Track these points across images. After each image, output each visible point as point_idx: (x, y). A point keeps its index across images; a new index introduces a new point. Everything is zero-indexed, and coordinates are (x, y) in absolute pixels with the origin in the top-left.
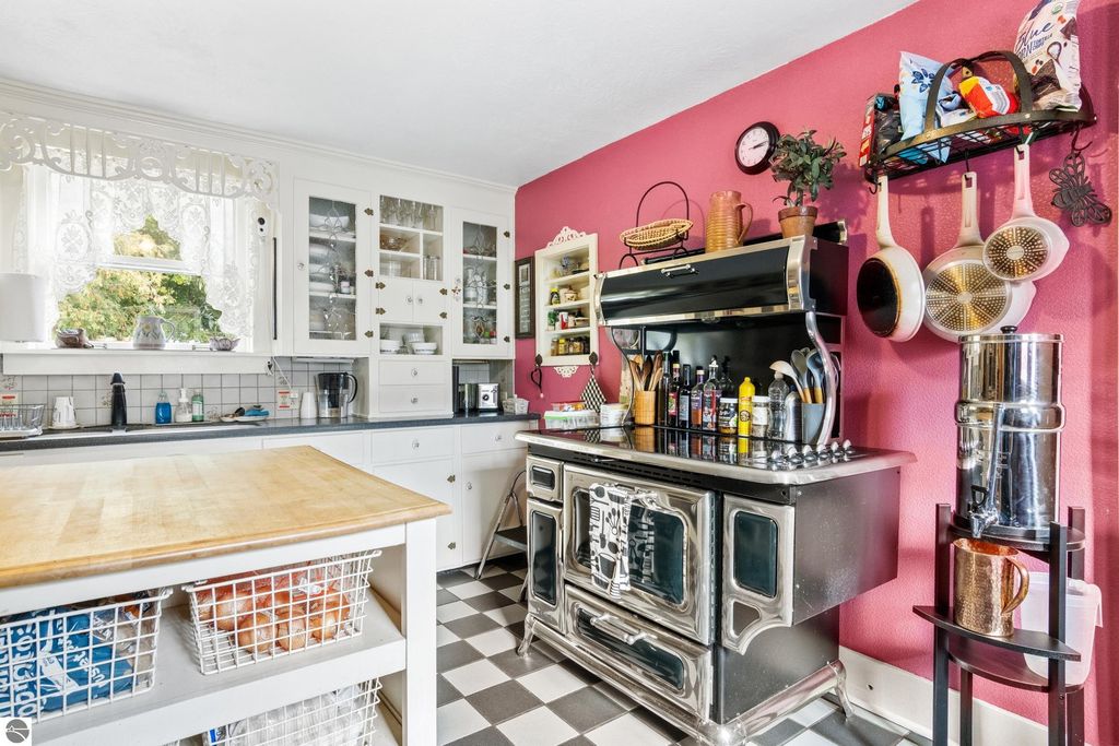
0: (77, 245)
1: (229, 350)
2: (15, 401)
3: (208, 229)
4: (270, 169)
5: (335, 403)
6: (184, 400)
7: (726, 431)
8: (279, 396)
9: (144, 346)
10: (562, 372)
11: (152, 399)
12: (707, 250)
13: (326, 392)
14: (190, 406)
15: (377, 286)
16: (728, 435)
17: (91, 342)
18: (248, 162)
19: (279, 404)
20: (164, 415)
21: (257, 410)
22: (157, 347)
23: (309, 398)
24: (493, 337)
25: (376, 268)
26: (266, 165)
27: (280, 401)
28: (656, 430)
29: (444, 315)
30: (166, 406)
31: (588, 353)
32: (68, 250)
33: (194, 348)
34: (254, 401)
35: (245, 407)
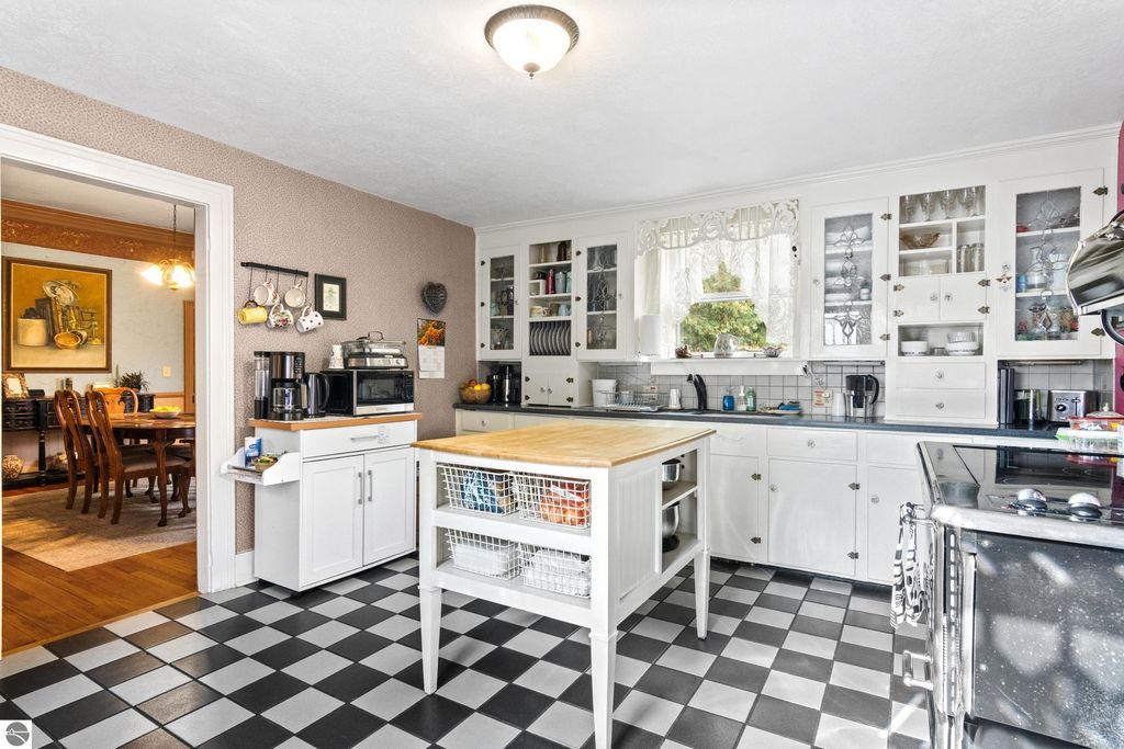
0: (682, 292)
1: (775, 356)
2: (656, 391)
3: (757, 264)
4: (793, 205)
5: (858, 403)
6: (742, 394)
8: (815, 394)
9: (719, 356)
11: (723, 392)
13: (853, 393)
14: (745, 398)
15: (896, 288)
17: (693, 354)
18: (775, 205)
19: (815, 402)
20: (729, 405)
21: (795, 405)
22: (727, 356)
23: (839, 398)
25: (894, 270)
26: (790, 203)
27: (816, 398)
29: (985, 310)
30: (730, 399)
32: (678, 295)
34: (794, 398)
35: (786, 403)
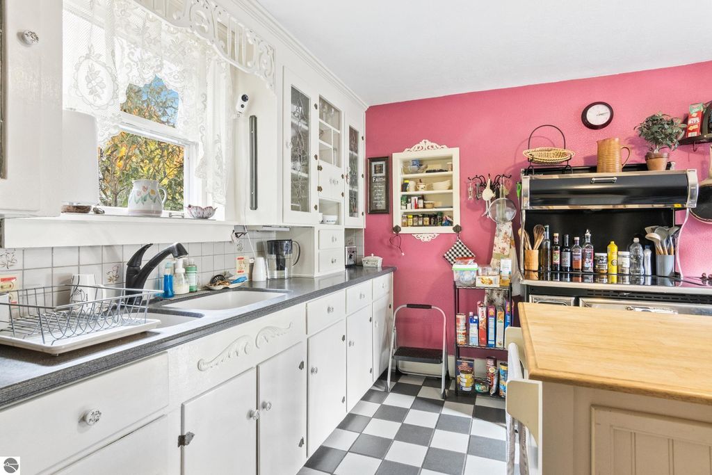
0: (98, 88)
5: (281, 266)
6: (181, 270)
7: (601, 272)
9: (144, 213)
10: (422, 238)
12: (598, 168)
13: (274, 257)
15: (318, 168)
16: (603, 274)
19: (238, 270)
23: (261, 263)
24: (355, 212)
25: (318, 153)
26: (269, 48)
27: (238, 265)
28: (539, 274)
29: (343, 195)
31: (452, 225)
32: (91, 93)
33: (170, 216)
34: (222, 268)
